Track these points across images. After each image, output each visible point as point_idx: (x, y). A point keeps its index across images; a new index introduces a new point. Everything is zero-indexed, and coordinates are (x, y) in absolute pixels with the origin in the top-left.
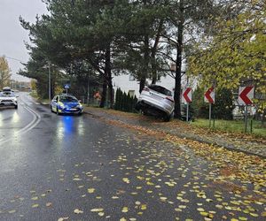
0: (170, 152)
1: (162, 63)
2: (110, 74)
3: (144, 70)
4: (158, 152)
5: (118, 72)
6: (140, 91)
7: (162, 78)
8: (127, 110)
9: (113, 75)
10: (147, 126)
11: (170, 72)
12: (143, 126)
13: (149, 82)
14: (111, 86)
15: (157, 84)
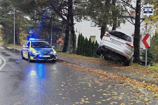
0: (130, 95)
1: (123, 11)
2: (72, 21)
3: (105, 17)
4: (119, 95)
5: (80, 18)
6: (101, 37)
7: (122, 24)
8: (89, 54)
9: (75, 21)
10: (108, 70)
11: (129, 19)
12: (104, 70)
13: (110, 28)
14: (73, 32)
15: (117, 30)
